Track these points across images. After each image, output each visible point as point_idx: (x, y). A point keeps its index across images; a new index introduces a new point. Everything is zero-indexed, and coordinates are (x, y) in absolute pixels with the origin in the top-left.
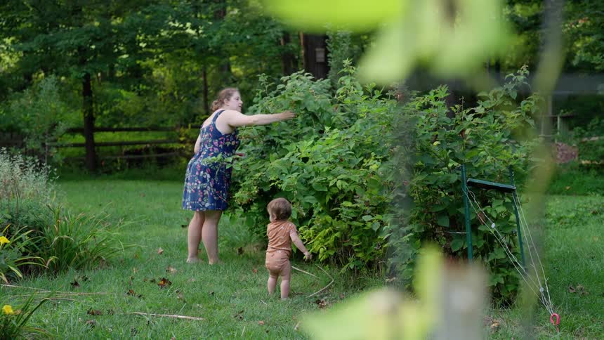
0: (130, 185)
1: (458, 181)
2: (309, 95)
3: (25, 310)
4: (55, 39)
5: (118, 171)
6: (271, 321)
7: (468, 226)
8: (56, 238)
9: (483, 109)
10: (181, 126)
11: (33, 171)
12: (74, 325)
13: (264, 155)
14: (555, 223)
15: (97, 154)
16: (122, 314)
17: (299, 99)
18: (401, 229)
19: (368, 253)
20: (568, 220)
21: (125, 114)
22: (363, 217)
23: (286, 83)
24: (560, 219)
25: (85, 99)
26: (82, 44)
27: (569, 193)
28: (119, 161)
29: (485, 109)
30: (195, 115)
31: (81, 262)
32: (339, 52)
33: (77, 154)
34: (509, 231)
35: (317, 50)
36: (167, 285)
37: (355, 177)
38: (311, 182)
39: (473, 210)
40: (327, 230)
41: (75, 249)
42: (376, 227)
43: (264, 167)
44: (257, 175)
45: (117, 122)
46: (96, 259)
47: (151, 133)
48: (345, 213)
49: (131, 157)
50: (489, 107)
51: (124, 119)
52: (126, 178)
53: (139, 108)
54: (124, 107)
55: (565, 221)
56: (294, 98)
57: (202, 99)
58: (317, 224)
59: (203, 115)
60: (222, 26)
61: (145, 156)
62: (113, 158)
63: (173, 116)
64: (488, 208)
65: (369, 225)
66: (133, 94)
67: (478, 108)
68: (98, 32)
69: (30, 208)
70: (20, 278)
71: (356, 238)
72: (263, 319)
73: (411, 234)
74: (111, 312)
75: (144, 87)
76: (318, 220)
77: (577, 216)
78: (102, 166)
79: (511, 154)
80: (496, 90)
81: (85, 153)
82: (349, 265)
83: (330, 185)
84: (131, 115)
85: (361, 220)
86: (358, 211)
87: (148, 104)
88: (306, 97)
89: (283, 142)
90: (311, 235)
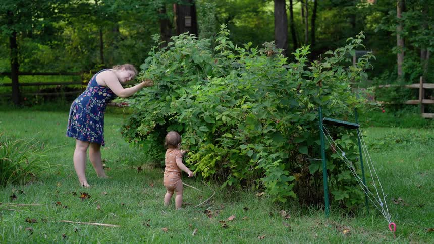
0: (47, 115)
1: (316, 120)
2: (195, 51)
5: (36, 104)
6: (172, 228)
7: (323, 155)
9: (329, 64)
10: (84, 71)
12: (17, 232)
13: (159, 97)
14: (370, 149)
15: (21, 91)
16: (53, 222)
17: (188, 53)
18: (271, 155)
19: (243, 173)
20: (379, 146)
21: (41, 61)
22: (240, 146)
23: (175, 41)
24: (372, 145)
25: (12, 51)
26: (11, 9)
28: (37, 96)
29: (331, 65)
30: (94, 64)
31: (16, 178)
32: (207, 19)
33: (5, 91)
34: (354, 158)
35: (186, 17)
36: (87, 198)
37: (234, 114)
38: (203, 115)
39: (327, 141)
40: (210, 155)
41: (12, 168)
42: (250, 154)
43: (159, 106)
44: (154, 113)
45: (35, 68)
46: (28, 176)
47: (61, 76)
48: (225, 142)
49: (46, 94)
50: (334, 63)
51: (40, 66)
52: (42, 110)
53: (51, 58)
54: (40, 57)
55: (377, 147)
56: (184, 53)
57: (99, 52)
58: (202, 150)
59: (100, 64)
61: (57, 94)
62: (33, 95)
63: (77, 64)
64: (339, 141)
65: (244, 152)
66: (47, 47)
67: (325, 63)
68: (23, 0)
71: (233, 161)
72: (166, 226)
73: (280, 160)
74: (44, 221)
75: (56, 42)
76: (203, 148)
77: (385, 143)
78: (24, 100)
79: (357, 99)
80: (339, 50)
81: (11, 90)
82: (228, 183)
83: (217, 119)
84: (46, 63)
85: (238, 148)
86: (234, 141)
87: (58, 55)
88: (193, 52)
89: (174, 87)
90: (198, 158)
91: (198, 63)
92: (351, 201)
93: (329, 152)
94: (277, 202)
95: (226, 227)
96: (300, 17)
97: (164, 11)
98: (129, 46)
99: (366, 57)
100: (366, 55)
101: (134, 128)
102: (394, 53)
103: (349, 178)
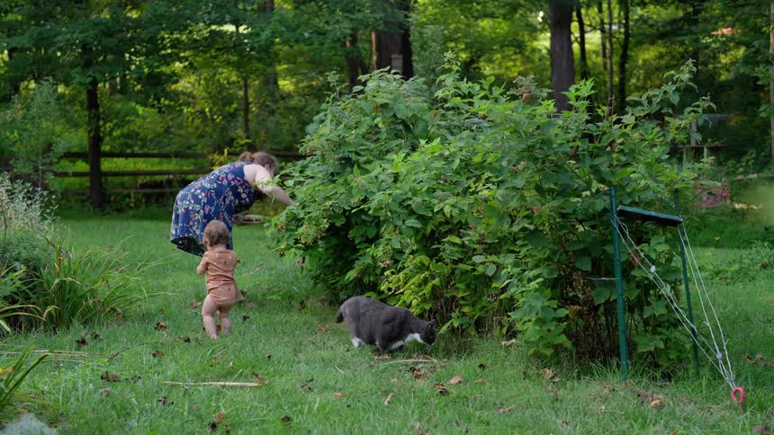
1: (605, 211)
2: (399, 97)
3: (17, 369)
4: (53, 33)
5: (131, 208)
6: (351, 393)
7: (618, 270)
8: (57, 281)
9: (634, 118)
10: (215, 152)
11: (24, 198)
12: (83, 394)
13: (335, 178)
14: (712, 279)
15: (104, 186)
17: (387, 101)
18: (526, 273)
19: (479, 307)
20: (729, 275)
21: (141, 135)
22: (473, 258)
23: (364, 84)
24: (717, 273)
25: (90, 114)
26: (89, 40)
27: (718, 245)
28: (132, 195)
29: (636, 118)
30: (233, 140)
31: (89, 315)
32: (427, 53)
33: (77, 186)
34: (672, 278)
35: (393, 56)
37: (464, 204)
38: (410, 203)
39: (624, 248)
40: (422, 276)
41: (82, 297)
42: (491, 271)
43: (336, 193)
44: (327, 204)
45: (130, 146)
46: (109, 311)
47: (174, 161)
48: (448, 252)
49: (148, 191)
50: (642, 114)
51: (139, 143)
52: (142, 218)
53: (159, 129)
54: (139, 127)
55: (726, 275)
56: (380, 100)
57: (241, 119)
58: (410, 267)
59: (243, 140)
60: (273, 19)
61: (167, 190)
62: (126, 192)
63: (202, 140)
64: (645, 246)
65: (480, 269)
66: (153, 110)
67: (626, 116)
68: (110, 25)
69: (21, 240)
70: (8, 332)
71: (461, 286)
72: (340, 390)
73: (540, 280)
75: (167, 102)
76: (411, 262)
77: (741, 269)
78: (109, 201)
79: (677, 174)
80: (650, 93)
81: (88, 184)
82: (452, 323)
83: (435, 211)
84: (149, 138)
85: (470, 262)
86: (465, 250)
87: (171, 124)
88: (395, 100)
89: (362, 159)
90: (401, 283)
91: (404, 118)
92: (667, 354)
93: (628, 267)
94: (538, 355)
95: (444, 392)
96: (600, 60)
97: (354, 41)
98: (294, 108)
99: (698, 106)
100: (698, 103)
101: (293, 230)
102: (763, 115)
103: (664, 311)
